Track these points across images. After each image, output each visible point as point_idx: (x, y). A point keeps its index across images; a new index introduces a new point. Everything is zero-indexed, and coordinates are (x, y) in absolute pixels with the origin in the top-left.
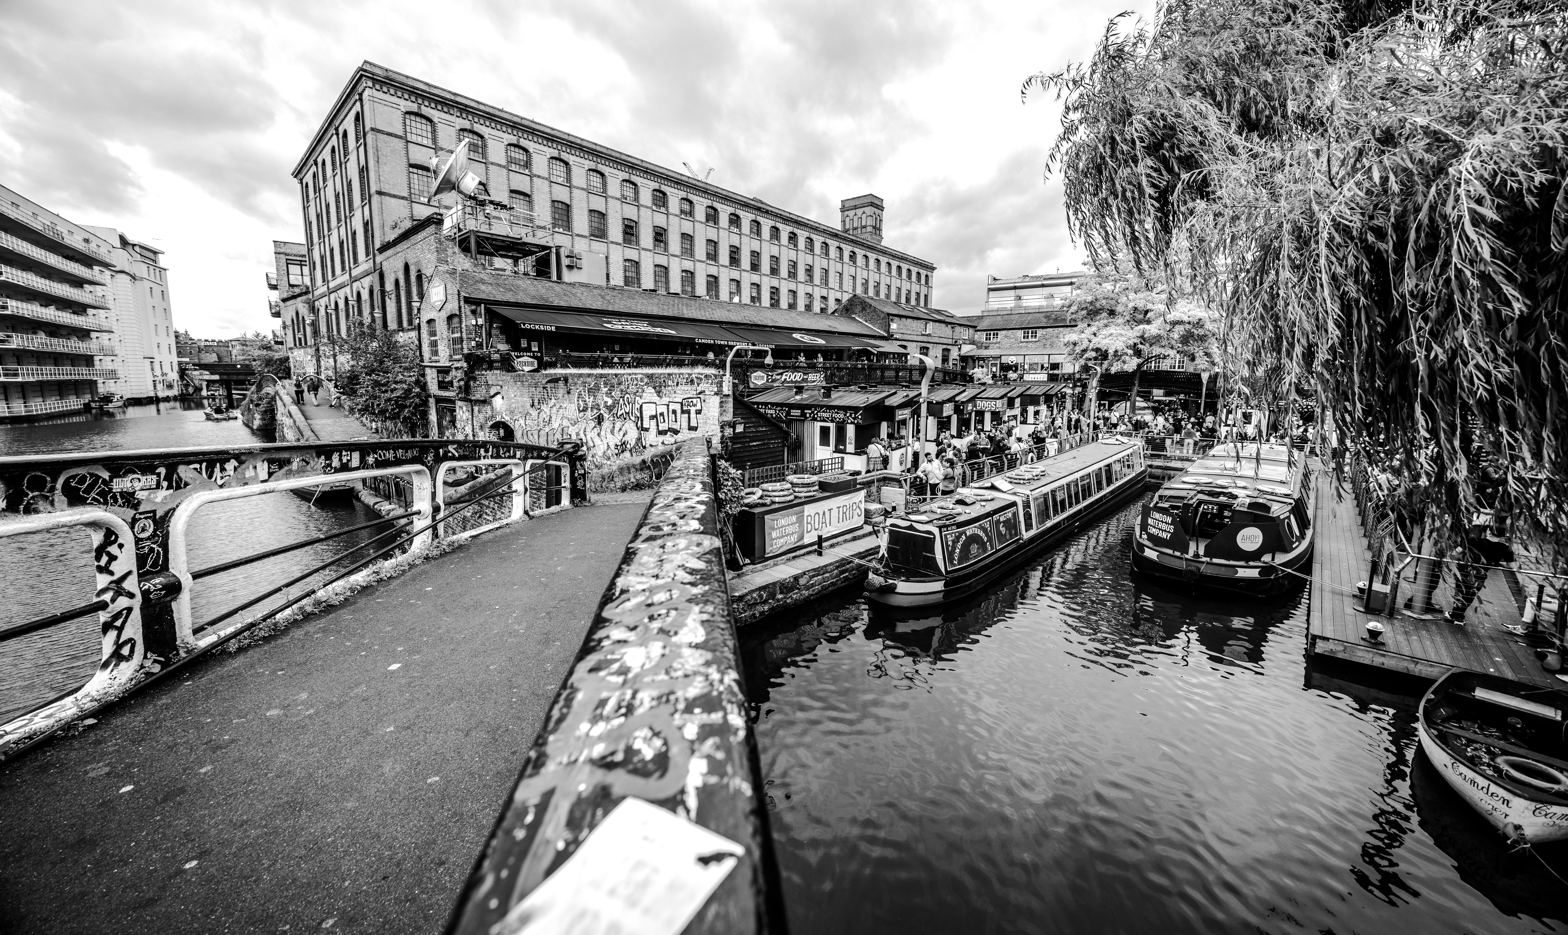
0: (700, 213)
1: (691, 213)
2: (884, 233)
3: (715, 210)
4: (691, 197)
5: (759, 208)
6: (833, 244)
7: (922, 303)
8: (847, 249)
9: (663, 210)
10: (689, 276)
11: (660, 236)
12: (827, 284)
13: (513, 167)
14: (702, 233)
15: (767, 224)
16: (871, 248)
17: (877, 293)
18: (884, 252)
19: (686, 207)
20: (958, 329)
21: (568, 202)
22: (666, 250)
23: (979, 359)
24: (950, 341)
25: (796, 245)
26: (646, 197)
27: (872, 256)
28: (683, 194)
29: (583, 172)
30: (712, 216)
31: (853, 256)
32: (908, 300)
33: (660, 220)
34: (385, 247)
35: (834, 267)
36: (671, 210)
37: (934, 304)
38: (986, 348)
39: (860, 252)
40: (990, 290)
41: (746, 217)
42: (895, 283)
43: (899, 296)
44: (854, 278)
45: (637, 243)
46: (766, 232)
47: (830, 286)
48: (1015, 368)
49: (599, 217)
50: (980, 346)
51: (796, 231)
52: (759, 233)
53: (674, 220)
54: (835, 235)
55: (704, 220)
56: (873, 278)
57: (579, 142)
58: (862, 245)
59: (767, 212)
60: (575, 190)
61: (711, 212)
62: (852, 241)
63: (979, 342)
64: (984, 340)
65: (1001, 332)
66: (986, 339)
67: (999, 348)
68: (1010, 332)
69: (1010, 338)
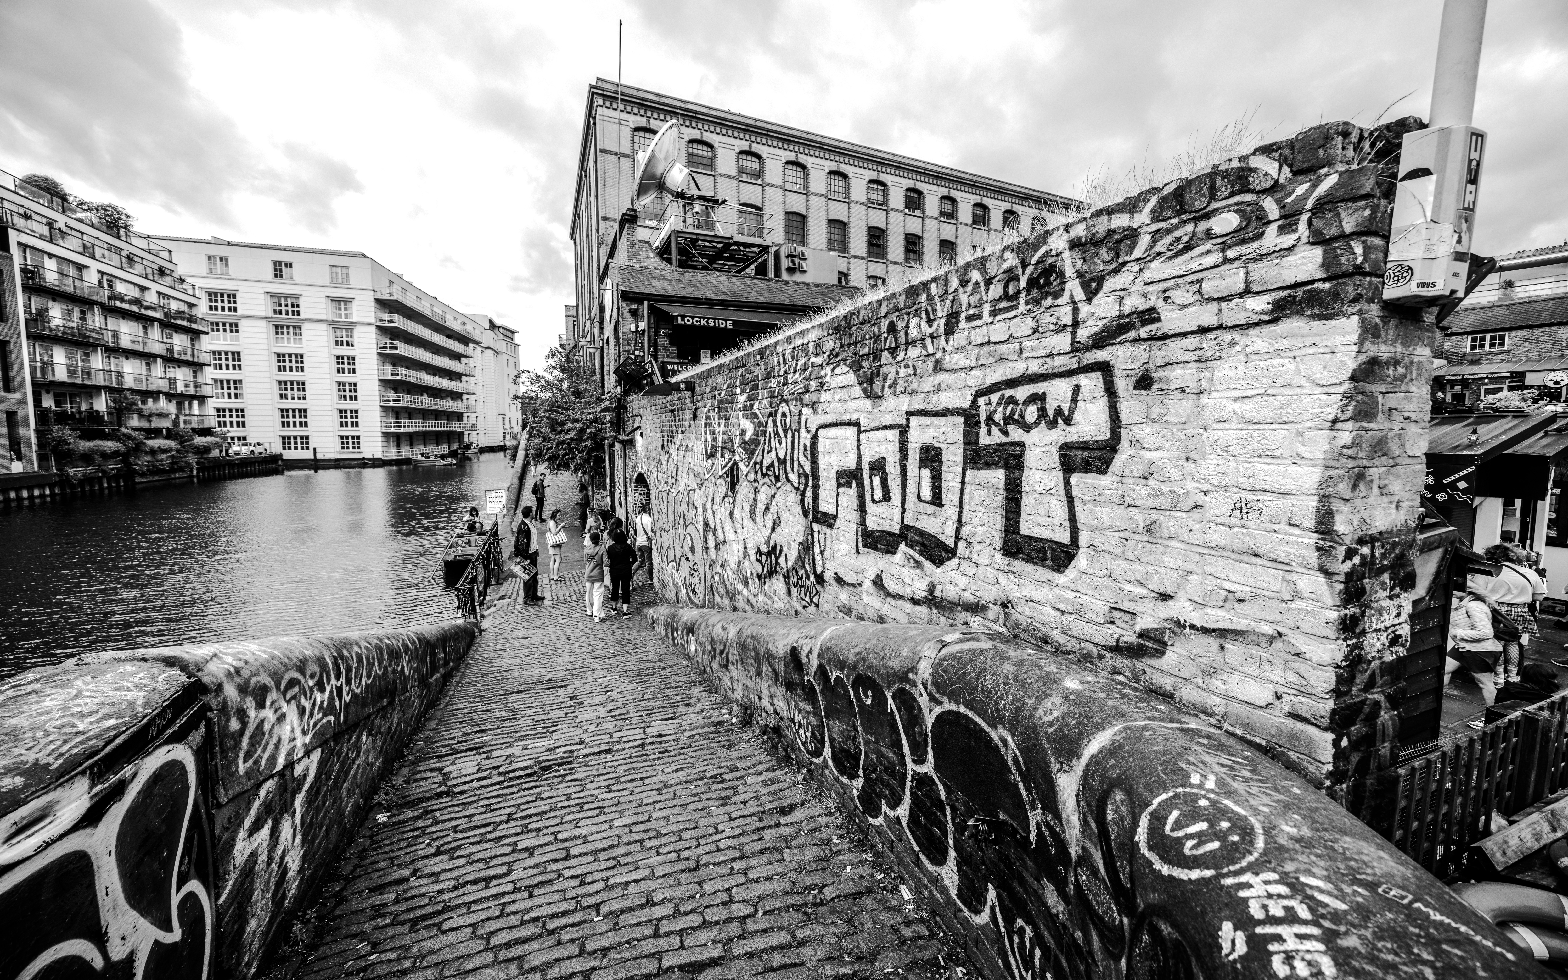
0: (965, 213)
1: (954, 214)
3: (985, 207)
4: (954, 194)
9: (918, 212)
11: (913, 245)
13: (743, 177)
14: (967, 238)
19: (947, 206)
21: (804, 212)
22: (919, 261)
26: (897, 199)
28: (943, 191)
29: (823, 175)
30: (981, 217)
33: (914, 225)
34: (603, 275)
36: (928, 212)
41: (1026, 213)
45: (885, 256)
49: (839, 226)
53: (931, 224)
55: (970, 221)
57: (820, 139)
60: (812, 198)
61: (980, 211)
63: (1455, 354)
64: (1468, 350)
65: (1513, 333)
66: (1473, 347)
67: (1509, 361)
68: (1538, 332)
69: (1538, 342)
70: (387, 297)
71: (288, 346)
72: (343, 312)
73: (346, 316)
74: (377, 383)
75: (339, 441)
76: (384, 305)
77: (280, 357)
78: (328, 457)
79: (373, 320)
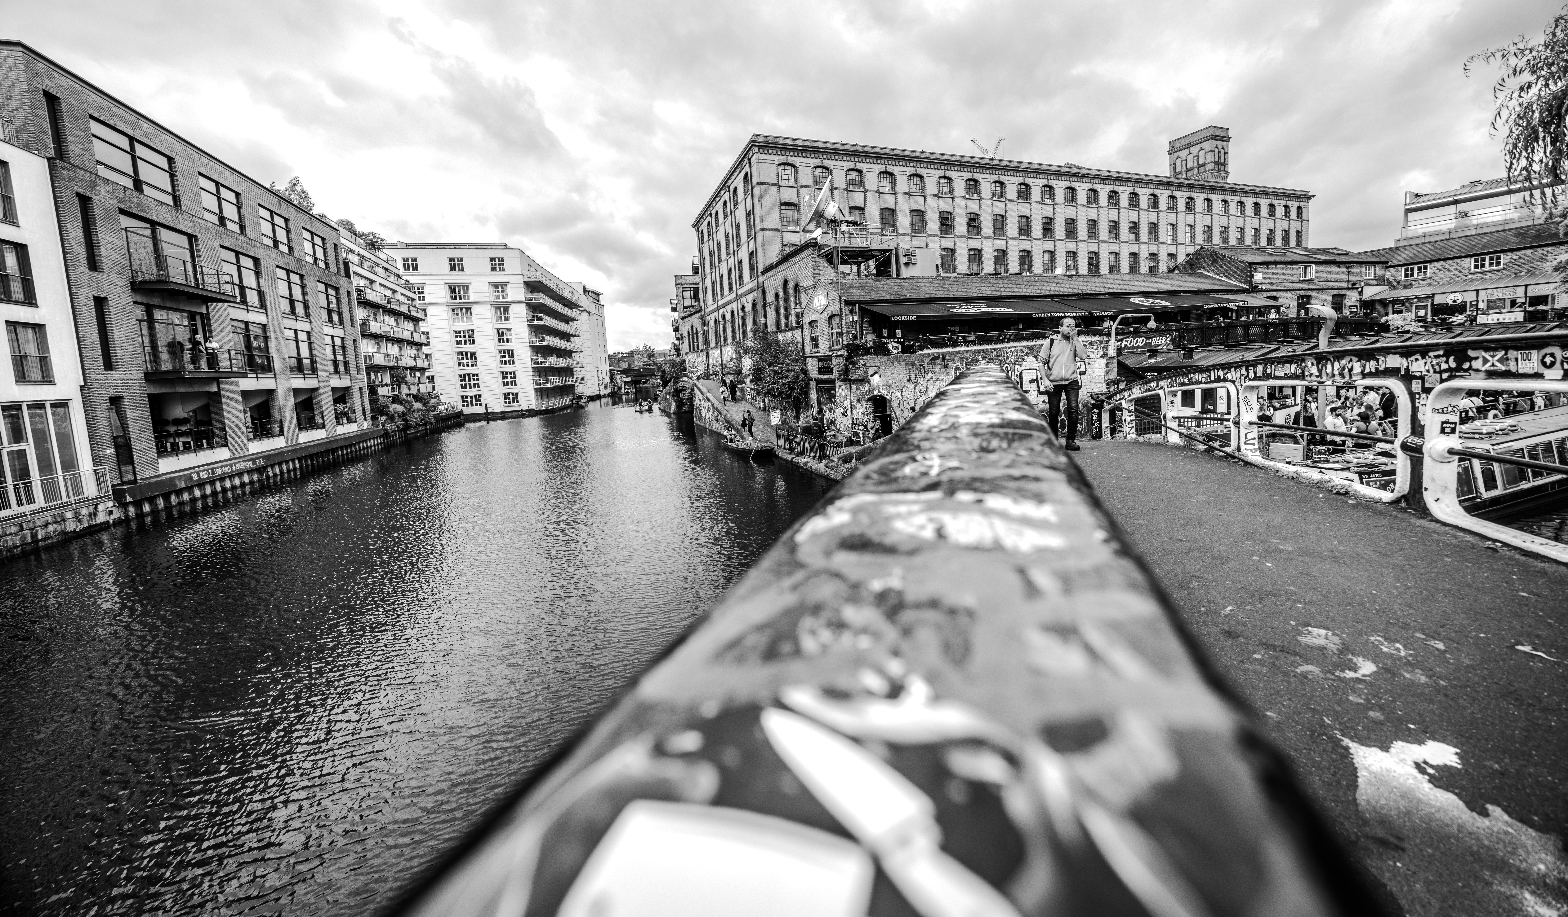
0: (1012, 192)
1: (1002, 195)
2: (1230, 168)
3: (1027, 185)
4: (1003, 178)
5: (1074, 174)
6: (1163, 195)
7: (1293, 242)
8: (1182, 197)
9: (975, 196)
10: (1002, 255)
11: (973, 221)
12: (1156, 239)
13: (851, 188)
14: (1014, 211)
15: (1082, 189)
16: (1215, 189)
17: (1225, 239)
18: (1234, 190)
19: (998, 189)
20: (1356, 269)
21: (893, 207)
22: (978, 233)
23: (1394, 302)
24: (1345, 285)
25: (1117, 204)
26: (960, 188)
27: (1216, 199)
28: (995, 177)
29: (906, 178)
30: (1024, 193)
31: (1190, 204)
32: (1271, 241)
33: (973, 206)
34: (767, 270)
35: (1165, 219)
36: (983, 195)
37: (1313, 241)
38: (1406, 287)
39: (1199, 198)
40: (1408, 211)
41: (1060, 186)
42: (1251, 224)
43: (1256, 238)
44: (1192, 227)
45: (952, 232)
46: (1082, 197)
47: (1161, 240)
48: (1460, 308)
49: (918, 215)
50: (1394, 285)
51: (1117, 188)
52: (1074, 199)
53: (986, 204)
54: (1166, 184)
55: (1015, 198)
56: (1218, 223)
57: (901, 153)
58: (1202, 188)
59: (1083, 176)
60: (899, 196)
61: (1023, 189)
62: (1189, 186)
63: (1394, 281)
64: (1403, 277)
65: (1433, 264)
66: (1406, 276)
67: (1430, 285)
68: (1449, 263)
69: (1449, 270)
70: (532, 279)
71: (462, 325)
72: (501, 294)
73: (503, 297)
74: (529, 349)
75: (502, 397)
76: (533, 286)
77: (458, 333)
78: (496, 410)
79: (523, 299)
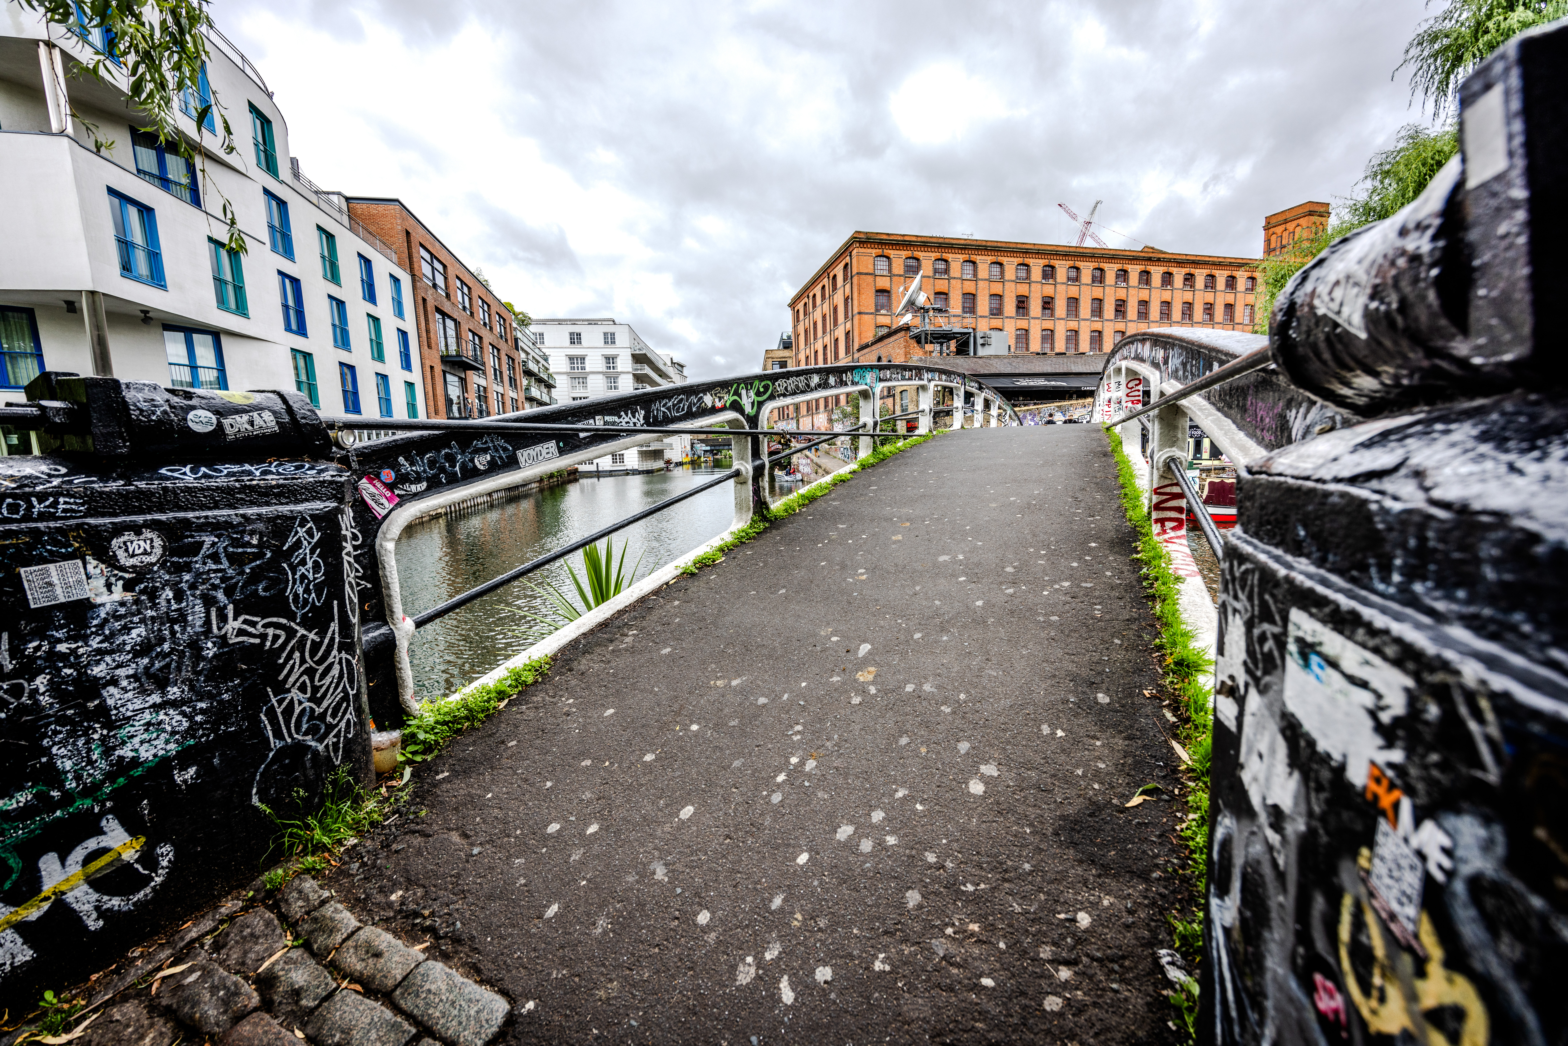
0: (1086, 276)
1: (1077, 279)
4: (1078, 264)
5: (1150, 258)
6: (1241, 276)
9: (1051, 281)
10: (1074, 335)
11: (1048, 304)
13: (937, 276)
14: (1087, 294)
15: (1157, 272)
19: (1073, 274)
21: (974, 292)
22: (1052, 315)
25: (1192, 286)
26: (1036, 273)
28: (1070, 263)
29: (986, 266)
30: (1099, 277)
33: (1049, 290)
34: (862, 348)
36: (1059, 280)
41: (1134, 271)
45: (1028, 314)
46: (1156, 280)
49: (997, 299)
51: (1193, 271)
52: (1148, 282)
53: (1061, 288)
54: (1244, 266)
55: (1090, 282)
57: (984, 243)
59: (1159, 260)
60: (980, 282)
61: (1098, 273)
